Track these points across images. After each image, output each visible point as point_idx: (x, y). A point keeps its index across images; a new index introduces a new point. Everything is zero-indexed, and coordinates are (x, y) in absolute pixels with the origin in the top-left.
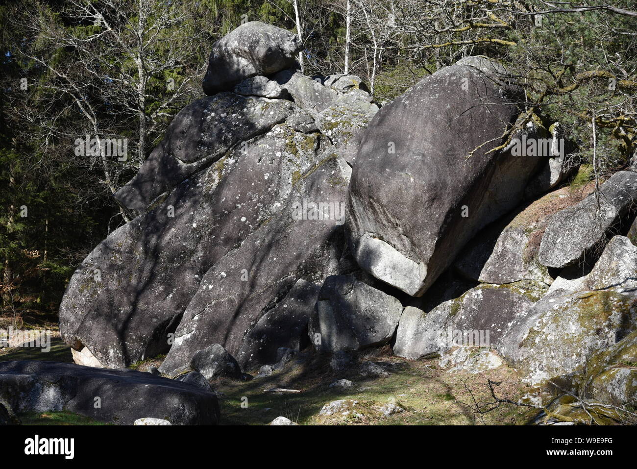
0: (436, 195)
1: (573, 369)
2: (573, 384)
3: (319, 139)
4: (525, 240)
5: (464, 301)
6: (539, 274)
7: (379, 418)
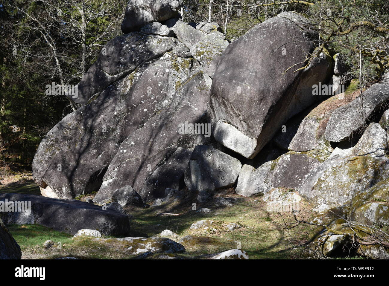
0: (263, 97)
1: (344, 203)
2: (344, 212)
3: (192, 62)
4: (317, 125)
5: (279, 161)
6: (325, 146)
7: (226, 231)
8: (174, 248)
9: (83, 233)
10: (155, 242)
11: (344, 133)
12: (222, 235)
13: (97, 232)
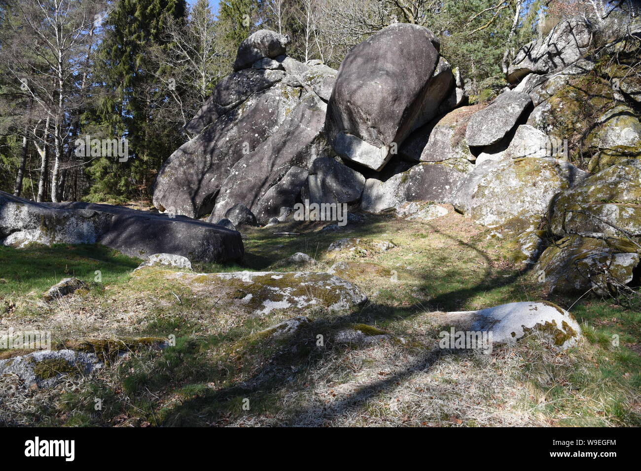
0: (397, 98)
1: (518, 213)
2: (531, 222)
3: (301, 91)
4: (452, 132)
5: (411, 173)
6: (463, 154)
7: (379, 253)
8: (349, 297)
9: (158, 260)
10: (302, 284)
11: (496, 134)
12: (376, 258)
13: (184, 259)
